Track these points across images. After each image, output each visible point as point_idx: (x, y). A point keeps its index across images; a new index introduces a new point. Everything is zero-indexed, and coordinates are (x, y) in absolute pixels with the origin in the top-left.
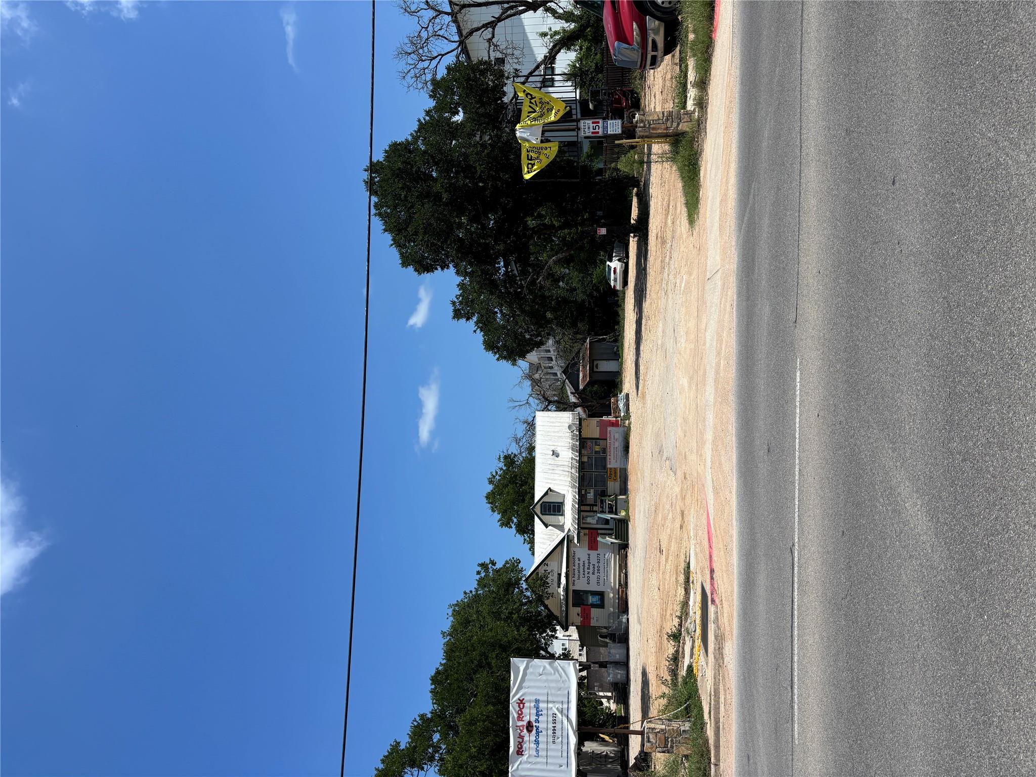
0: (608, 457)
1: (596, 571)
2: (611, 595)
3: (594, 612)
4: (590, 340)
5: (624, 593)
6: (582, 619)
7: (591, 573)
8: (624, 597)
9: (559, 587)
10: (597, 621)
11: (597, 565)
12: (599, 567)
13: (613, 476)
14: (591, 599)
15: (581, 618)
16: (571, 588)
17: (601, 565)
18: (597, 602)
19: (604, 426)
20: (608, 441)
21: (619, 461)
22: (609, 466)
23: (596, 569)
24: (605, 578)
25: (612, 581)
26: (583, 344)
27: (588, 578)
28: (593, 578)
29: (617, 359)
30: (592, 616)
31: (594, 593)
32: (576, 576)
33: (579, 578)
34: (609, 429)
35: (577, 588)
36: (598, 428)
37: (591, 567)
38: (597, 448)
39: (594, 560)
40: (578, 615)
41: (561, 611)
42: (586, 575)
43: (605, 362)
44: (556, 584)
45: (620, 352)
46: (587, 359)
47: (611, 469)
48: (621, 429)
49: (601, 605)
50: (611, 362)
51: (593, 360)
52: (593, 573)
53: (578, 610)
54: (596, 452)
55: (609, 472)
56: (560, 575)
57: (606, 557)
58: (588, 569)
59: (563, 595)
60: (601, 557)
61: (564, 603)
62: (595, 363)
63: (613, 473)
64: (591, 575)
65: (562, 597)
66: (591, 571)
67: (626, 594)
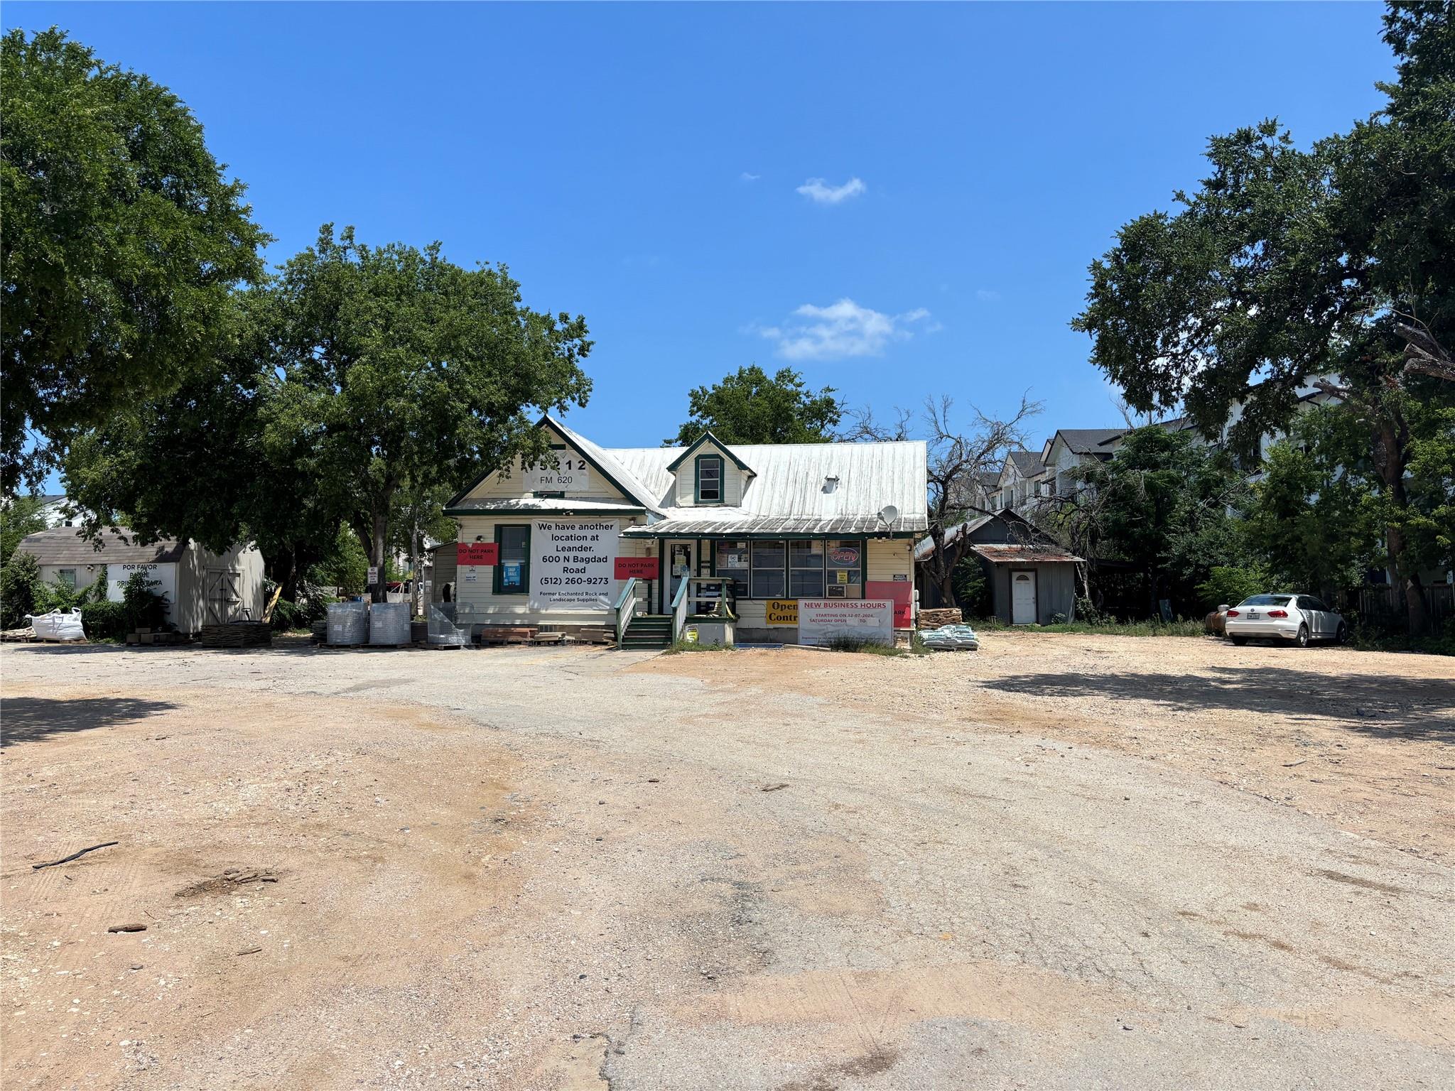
0: (822, 602)
1: (570, 576)
2: (520, 610)
3: (485, 573)
4: (1079, 562)
5: (520, 639)
6: (470, 546)
7: (566, 564)
8: (511, 639)
9: (536, 495)
10: (468, 579)
11: (584, 577)
12: (580, 581)
13: (779, 612)
14: (512, 565)
15: (474, 544)
16: (535, 522)
17: (585, 587)
18: (508, 577)
19: (894, 590)
20: (859, 602)
21: (815, 626)
22: (801, 603)
23: (576, 576)
24: (557, 597)
25: (549, 611)
26: (1067, 550)
27: (557, 559)
28: (555, 570)
29: (1040, 620)
30: (479, 568)
31: (525, 571)
32: (559, 533)
33: (553, 538)
34: (889, 604)
35: (535, 531)
36: (890, 579)
37: (580, 565)
38: (842, 576)
39: (594, 570)
40: (479, 538)
41: (485, 501)
42: (562, 555)
43: (1033, 595)
44: (541, 487)
45: (1054, 626)
46: (1039, 558)
47: (796, 607)
48: (888, 629)
49: (500, 588)
50: (1033, 607)
51: (1035, 570)
52: (566, 569)
53: (490, 538)
54: (832, 575)
55: (787, 603)
56: (561, 496)
57: (602, 597)
58: (576, 559)
59: (517, 504)
60: (601, 587)
61: (501, 507)
62: (1031, 575)
63: (787, 612)
64: (562, 564)
65: (513, 502)
66: (571, 565)
67: (520, 643)
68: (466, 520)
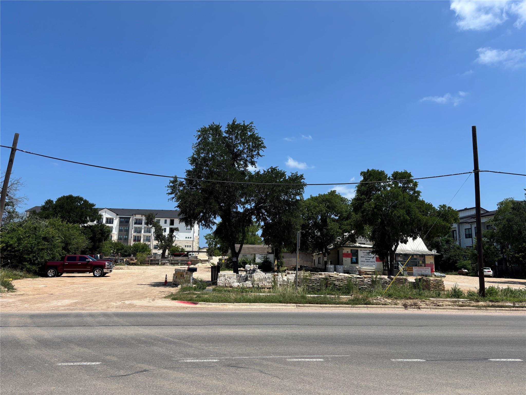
0: (417, 267)
1: (367, 261)
2: (357, 267)
3: (349, 259)
6: (346, 254)
7: (366, 258)
9: (359, 244)
10: (345, 260)
11: (370, 261)
13: (409, 269)
14: (354, 258)
16: (359, 249)
17: (370, 263)
18: (354, 260)
19: (430, 265)
20: (424, 268)
21: (416, 272)
22: (414, 267)
24: (364, 265)
25: (363, 268)
27: (364, 257)
28: (364, 259)
31: (357, 259)
32: (364, 252)
34: (430, 268)
35: (359, 252)
36: (430, 263)
37: (370, 258)
38: (421, 262)
40: (347, 252)
44: (360, 242)
47: (412, 268)
48: (430, 273)
49: (352, 263)
53: (350, 252)
54: (419, 262)
56: (364, 244)
57: (374, 265)
58: (368, 257)
59: (356, 245)
60: (373, 263)
61: (352, 246)
68: (344, 248)
